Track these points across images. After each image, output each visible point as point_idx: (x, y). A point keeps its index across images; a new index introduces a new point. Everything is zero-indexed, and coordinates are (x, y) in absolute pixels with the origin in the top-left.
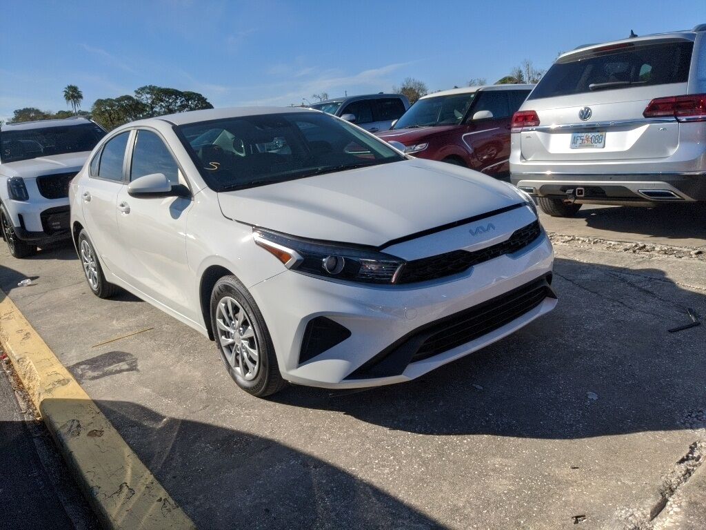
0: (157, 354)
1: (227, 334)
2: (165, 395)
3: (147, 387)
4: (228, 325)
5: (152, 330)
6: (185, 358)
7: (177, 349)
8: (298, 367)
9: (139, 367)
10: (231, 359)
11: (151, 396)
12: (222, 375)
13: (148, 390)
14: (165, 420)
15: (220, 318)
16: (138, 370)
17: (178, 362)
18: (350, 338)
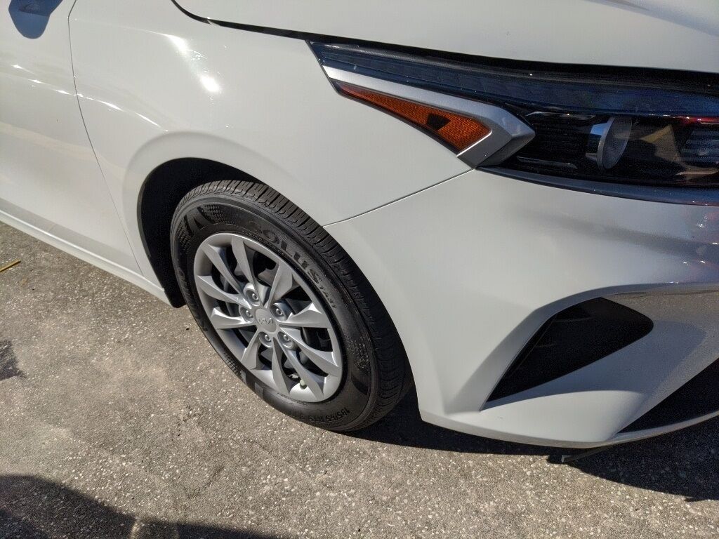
0: (47, 325)
1: (231, 309)
2: (107, 443)
3: (56, 422)
4: (231, 290)
5: (19, 268)
6: (113, 331)
7: (87, 309)
8: (485, 407)
9: (21, 365)
10: (247, 356)
11: (75, 451)
12: (212, 371)
13: (63, 432)
14: (135, 528)
15: (204, 274)
16: (20, 374)
17: (101, 342)
18: (651, 334)
